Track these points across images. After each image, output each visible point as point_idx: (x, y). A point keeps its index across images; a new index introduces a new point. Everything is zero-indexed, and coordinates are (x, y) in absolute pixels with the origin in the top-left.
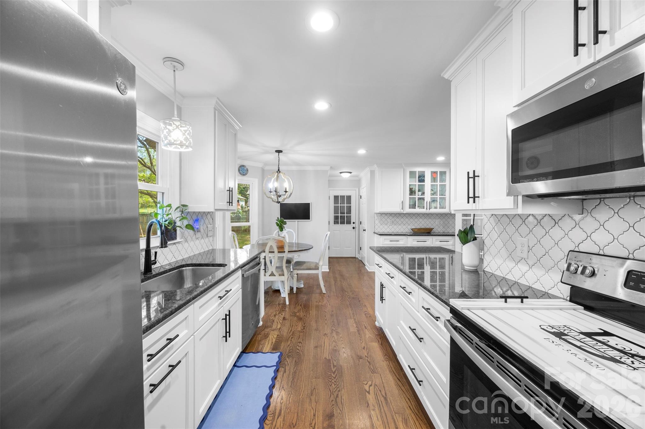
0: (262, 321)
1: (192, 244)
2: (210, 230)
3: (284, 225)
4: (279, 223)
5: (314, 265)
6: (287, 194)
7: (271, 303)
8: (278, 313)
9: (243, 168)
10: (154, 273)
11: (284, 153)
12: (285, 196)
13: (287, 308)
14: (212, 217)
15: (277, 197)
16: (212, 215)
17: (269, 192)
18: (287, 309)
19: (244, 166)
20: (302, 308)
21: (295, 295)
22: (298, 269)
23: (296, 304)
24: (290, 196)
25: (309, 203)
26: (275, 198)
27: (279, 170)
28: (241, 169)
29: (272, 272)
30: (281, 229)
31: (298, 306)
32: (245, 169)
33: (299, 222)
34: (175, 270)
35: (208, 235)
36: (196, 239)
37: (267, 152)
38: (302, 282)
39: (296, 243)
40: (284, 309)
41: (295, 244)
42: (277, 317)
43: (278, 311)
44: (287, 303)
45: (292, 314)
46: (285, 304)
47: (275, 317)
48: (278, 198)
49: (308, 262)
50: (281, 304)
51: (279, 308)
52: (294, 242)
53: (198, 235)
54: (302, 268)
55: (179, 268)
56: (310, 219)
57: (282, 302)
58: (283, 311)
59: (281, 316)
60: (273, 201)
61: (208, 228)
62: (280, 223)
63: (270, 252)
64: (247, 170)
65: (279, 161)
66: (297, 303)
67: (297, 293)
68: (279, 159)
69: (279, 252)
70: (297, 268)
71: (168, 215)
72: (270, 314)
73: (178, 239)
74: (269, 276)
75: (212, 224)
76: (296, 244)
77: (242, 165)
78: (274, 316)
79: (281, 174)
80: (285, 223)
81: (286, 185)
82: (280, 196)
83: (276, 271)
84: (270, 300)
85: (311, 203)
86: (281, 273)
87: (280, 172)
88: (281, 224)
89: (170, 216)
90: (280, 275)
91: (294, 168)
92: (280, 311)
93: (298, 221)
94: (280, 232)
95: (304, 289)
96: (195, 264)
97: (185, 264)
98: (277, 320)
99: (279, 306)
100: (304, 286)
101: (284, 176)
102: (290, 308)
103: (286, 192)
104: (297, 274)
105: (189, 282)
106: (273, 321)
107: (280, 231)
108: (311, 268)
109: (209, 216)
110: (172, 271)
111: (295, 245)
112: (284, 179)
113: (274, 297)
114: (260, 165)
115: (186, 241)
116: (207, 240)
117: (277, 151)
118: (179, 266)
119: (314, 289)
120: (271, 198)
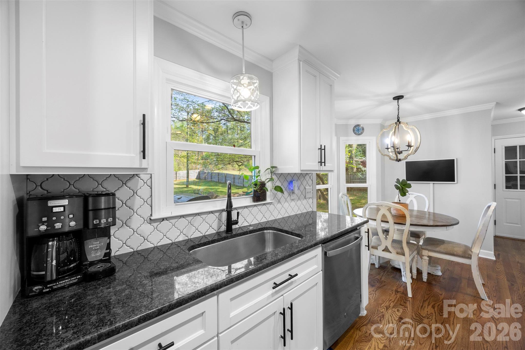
0: (366, 310)
1: (286, 205)
2: (308, 192)
3: (407, 189)
4: (399, 186)
5: (462, 249)
6: (413, 149)
7: (385, 285)
8: (392, 305)
9: (358, 128)
10: (234, 233)
11: (407, 98)
12: (409, 152)
13: (408, 303)
14: (311, 179)
15: (396, 154)
16: (311, 176)
17: (386, 148)
18: (409, 305)
19: (359, 125)
20: (435, 313)
21: (426, 284)
22: (429, 250)
23: (424, 301)
24: (416, 151)
25: (454, 160)
26: (393, 155)
27: (398, 120)
28: (356, 129)
29: (386, 247)
30: (403, 193)
31: (428, 305)
32: (360, 128)
33: (435, 184)
34: (256, 232)
35: (307, 197)
36: (291, 201)
37: (382, 103)
38: (439, 268)
39: (429, 212)
40: (402, 303)
41: (427, 213)
42: (390, 311)
43: (393, 302)
44: (410, 295)
45: (414, 317)
46: (406, 294)
47: (387, 310)
48: (397, 156)
49: (449, 242)
50: (400, 292)
51: (396, 297)
52: (426, 210)
53: (294, 196)
54: (438, 249)
55: (262, 230)
56: (454, 181)
57: (401, 289)
58: (400, 304)
59: (397, 312)
60: (390, 159)
61: (306, 189)
62: (401, 186)
63: (382, 221)
64: (363, 129)
65: (398, 110)
66: (427, 299)
67: (429, 282)
68: (399, 108)
69: (395, 223)
70: (429, 248)
71: (257, 177)
72: (380, 302)
73: (268, 200)
74: (383, 251)
75: (312, 186)
76: (429, 215)
77: (357, 125)
78: (385, 308)
79: (403, 126)
80: (410, 186)
81: (410, 138)
82: (400, 153)
83: (393, 247)
84: (385, 281)
85: (457, 159)
86: (399, 251)
87: (400, 123)
88: (402, 188)
89: (259, 178)
90: (398, 253)
91: (427, 117)
92: (396, 303)
93: (433, 183)
94: (401, 197)
95: (441, 279)
96: (277, 228)
97: (269, 227)
98: (390, 317)
99: (396, 294)
100: (443, 274)
101: (406, 127)
102: (413, 304)
103: (409, 146)
104: (429, 257)
105: (270, 247)
106: (383, 315)
107: (401, 195)
108: (455, 253)
109: (307, 177)
110: (254, 233)
111: (427, 216)
112: (408, 131)
113: (391, 276)
114: (379, 121)
115: (279, 202)
116: (305, 202)
117: (395, 98)
118: (262, 228)
119: (462, 284)
120: (388, 156)
